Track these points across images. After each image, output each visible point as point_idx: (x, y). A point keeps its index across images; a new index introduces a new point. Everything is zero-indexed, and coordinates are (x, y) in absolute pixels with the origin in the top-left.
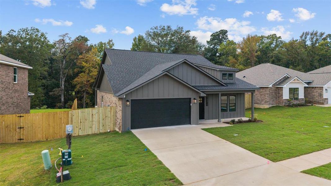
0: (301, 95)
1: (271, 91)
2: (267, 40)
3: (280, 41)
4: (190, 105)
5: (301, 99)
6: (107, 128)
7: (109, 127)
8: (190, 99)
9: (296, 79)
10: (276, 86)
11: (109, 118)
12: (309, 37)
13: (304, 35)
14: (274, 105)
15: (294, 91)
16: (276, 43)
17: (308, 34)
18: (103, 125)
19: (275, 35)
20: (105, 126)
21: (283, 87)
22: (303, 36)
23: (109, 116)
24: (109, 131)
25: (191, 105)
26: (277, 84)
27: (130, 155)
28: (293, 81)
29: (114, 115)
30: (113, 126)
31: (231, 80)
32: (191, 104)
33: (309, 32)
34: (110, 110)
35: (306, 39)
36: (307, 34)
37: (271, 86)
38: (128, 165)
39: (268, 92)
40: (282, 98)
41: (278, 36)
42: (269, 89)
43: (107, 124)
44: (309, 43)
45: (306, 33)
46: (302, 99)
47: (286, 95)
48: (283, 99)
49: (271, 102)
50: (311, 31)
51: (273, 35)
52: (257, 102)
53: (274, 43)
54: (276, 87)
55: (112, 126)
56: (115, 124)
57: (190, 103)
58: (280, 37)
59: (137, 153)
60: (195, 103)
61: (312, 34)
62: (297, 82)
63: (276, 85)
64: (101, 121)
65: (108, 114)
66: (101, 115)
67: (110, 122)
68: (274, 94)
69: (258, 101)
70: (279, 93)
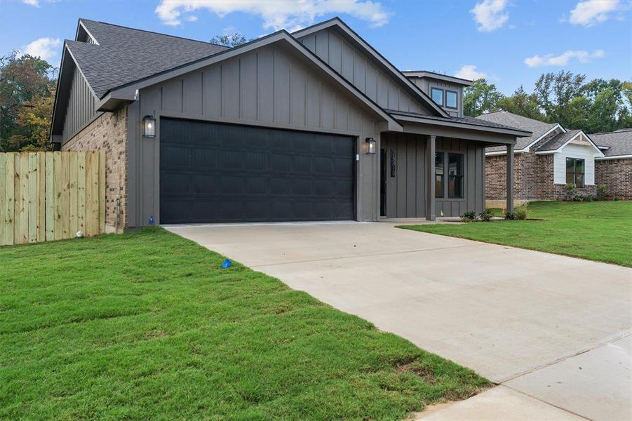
0: (589, 179)
1: (526, 165)
2: (467, 91)
3: (494, 94)
4: (355, 158)
5: (589, 186)
6: (74, 227)
7: (81, 222)
8: (355, 138)
9: (581, 137)
10: (536, 153)
11: (82, 193)
12: (553, 84)
13: (544, 80)
14: (533, 200)
15: (575, 166)
16: (485, 98)
17: (552, 79)
18: (59, 217)
19: (483, 81)
20: (65, 218)
21: (552, 155)
22: (541, 81)
23: (82, 184)
24: (79, 234)
25: (358, 159)
26: (539, 147)
27: (159, 280)
28: (575, 139)
29: (99, 183)
30: (95, 221)
31: (452, 110)
32: (358, 156)
33: (552, 74)
34: (83, 164)
35: (547, 88)
36: (549, 78)
37: (527, 150)
38: (149, 310)
39: (520, 167)
40: (553, 180)
41: (489, 84)
42: (522, 157)
43: (73, 211)
44: (553, 98)
45: (548, 75)
46: (591, 186)
47: (560, 177)
48: (555, 183)
49: (526, 192)
50: (556, 73)
51: (479, 81)
52: (489, 195)
53: (481, 99)
54: (537, 155)
55: (91, 219)
56: (102, 215)
57: (354, 151)
58: (492, 87)
59: (190, 275)
60: (371, 151)
61: (559, 80)
62: (583, 143)
63: (537, 151)
64: (50, 203)
65: (79, 178)
66: (50, 179)
67: (85, 206)
68: (531, 171)
69: (492, 192)
70: (544, 170)
